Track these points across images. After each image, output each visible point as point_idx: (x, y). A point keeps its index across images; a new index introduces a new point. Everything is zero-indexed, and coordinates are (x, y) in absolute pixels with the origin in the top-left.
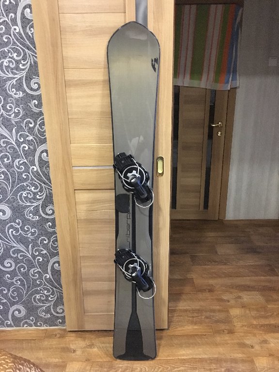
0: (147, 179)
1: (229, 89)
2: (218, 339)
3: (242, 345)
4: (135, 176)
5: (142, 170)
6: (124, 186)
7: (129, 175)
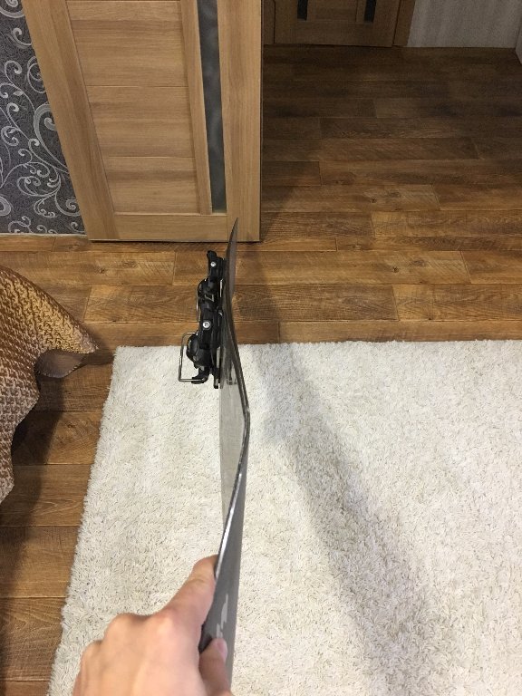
2: (343, 258)
3: (379, 267)
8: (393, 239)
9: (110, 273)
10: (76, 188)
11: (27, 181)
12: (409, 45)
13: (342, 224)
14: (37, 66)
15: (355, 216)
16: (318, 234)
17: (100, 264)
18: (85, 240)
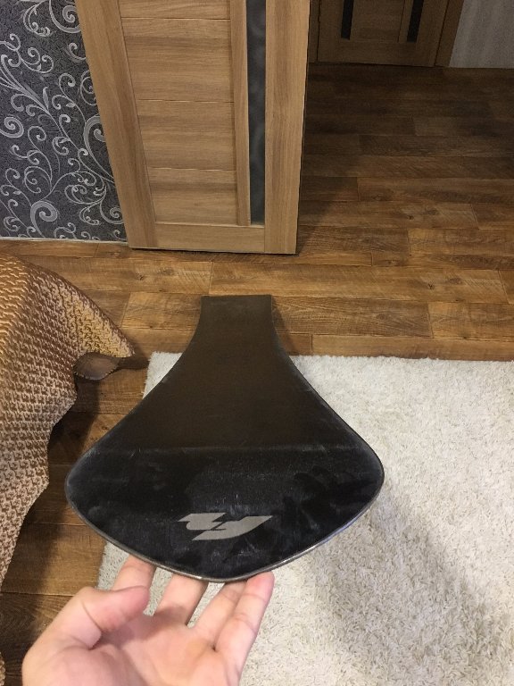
2: (377, 273)
3: (415, 284)
8: (429, 256)
9: (149, 279)
10: (120, 197)
11: (74, 189)
12: (451, 65)
13: (378, 239)
14: (90, 79)
15: (391, 232)
16: (354, 249)
17: (139, 271)
18: (127, 247)
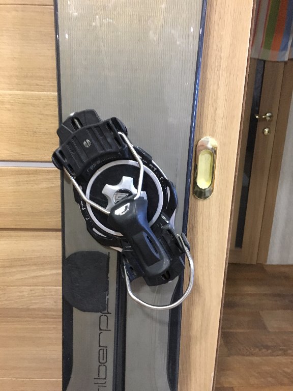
0: (170, 207)
1: (286, 59)
4: (130, 193)
5: (152, 174)
6: (90, 225)
7: (109, 190)
